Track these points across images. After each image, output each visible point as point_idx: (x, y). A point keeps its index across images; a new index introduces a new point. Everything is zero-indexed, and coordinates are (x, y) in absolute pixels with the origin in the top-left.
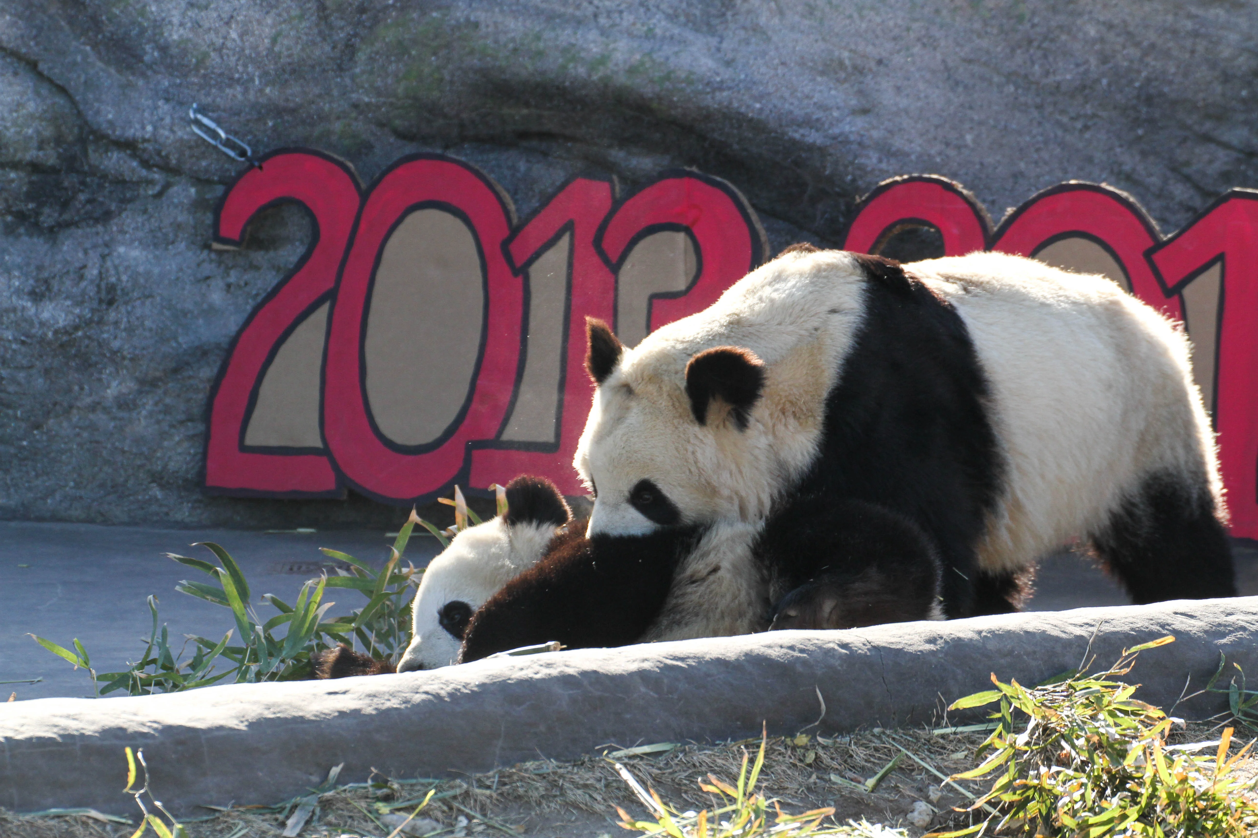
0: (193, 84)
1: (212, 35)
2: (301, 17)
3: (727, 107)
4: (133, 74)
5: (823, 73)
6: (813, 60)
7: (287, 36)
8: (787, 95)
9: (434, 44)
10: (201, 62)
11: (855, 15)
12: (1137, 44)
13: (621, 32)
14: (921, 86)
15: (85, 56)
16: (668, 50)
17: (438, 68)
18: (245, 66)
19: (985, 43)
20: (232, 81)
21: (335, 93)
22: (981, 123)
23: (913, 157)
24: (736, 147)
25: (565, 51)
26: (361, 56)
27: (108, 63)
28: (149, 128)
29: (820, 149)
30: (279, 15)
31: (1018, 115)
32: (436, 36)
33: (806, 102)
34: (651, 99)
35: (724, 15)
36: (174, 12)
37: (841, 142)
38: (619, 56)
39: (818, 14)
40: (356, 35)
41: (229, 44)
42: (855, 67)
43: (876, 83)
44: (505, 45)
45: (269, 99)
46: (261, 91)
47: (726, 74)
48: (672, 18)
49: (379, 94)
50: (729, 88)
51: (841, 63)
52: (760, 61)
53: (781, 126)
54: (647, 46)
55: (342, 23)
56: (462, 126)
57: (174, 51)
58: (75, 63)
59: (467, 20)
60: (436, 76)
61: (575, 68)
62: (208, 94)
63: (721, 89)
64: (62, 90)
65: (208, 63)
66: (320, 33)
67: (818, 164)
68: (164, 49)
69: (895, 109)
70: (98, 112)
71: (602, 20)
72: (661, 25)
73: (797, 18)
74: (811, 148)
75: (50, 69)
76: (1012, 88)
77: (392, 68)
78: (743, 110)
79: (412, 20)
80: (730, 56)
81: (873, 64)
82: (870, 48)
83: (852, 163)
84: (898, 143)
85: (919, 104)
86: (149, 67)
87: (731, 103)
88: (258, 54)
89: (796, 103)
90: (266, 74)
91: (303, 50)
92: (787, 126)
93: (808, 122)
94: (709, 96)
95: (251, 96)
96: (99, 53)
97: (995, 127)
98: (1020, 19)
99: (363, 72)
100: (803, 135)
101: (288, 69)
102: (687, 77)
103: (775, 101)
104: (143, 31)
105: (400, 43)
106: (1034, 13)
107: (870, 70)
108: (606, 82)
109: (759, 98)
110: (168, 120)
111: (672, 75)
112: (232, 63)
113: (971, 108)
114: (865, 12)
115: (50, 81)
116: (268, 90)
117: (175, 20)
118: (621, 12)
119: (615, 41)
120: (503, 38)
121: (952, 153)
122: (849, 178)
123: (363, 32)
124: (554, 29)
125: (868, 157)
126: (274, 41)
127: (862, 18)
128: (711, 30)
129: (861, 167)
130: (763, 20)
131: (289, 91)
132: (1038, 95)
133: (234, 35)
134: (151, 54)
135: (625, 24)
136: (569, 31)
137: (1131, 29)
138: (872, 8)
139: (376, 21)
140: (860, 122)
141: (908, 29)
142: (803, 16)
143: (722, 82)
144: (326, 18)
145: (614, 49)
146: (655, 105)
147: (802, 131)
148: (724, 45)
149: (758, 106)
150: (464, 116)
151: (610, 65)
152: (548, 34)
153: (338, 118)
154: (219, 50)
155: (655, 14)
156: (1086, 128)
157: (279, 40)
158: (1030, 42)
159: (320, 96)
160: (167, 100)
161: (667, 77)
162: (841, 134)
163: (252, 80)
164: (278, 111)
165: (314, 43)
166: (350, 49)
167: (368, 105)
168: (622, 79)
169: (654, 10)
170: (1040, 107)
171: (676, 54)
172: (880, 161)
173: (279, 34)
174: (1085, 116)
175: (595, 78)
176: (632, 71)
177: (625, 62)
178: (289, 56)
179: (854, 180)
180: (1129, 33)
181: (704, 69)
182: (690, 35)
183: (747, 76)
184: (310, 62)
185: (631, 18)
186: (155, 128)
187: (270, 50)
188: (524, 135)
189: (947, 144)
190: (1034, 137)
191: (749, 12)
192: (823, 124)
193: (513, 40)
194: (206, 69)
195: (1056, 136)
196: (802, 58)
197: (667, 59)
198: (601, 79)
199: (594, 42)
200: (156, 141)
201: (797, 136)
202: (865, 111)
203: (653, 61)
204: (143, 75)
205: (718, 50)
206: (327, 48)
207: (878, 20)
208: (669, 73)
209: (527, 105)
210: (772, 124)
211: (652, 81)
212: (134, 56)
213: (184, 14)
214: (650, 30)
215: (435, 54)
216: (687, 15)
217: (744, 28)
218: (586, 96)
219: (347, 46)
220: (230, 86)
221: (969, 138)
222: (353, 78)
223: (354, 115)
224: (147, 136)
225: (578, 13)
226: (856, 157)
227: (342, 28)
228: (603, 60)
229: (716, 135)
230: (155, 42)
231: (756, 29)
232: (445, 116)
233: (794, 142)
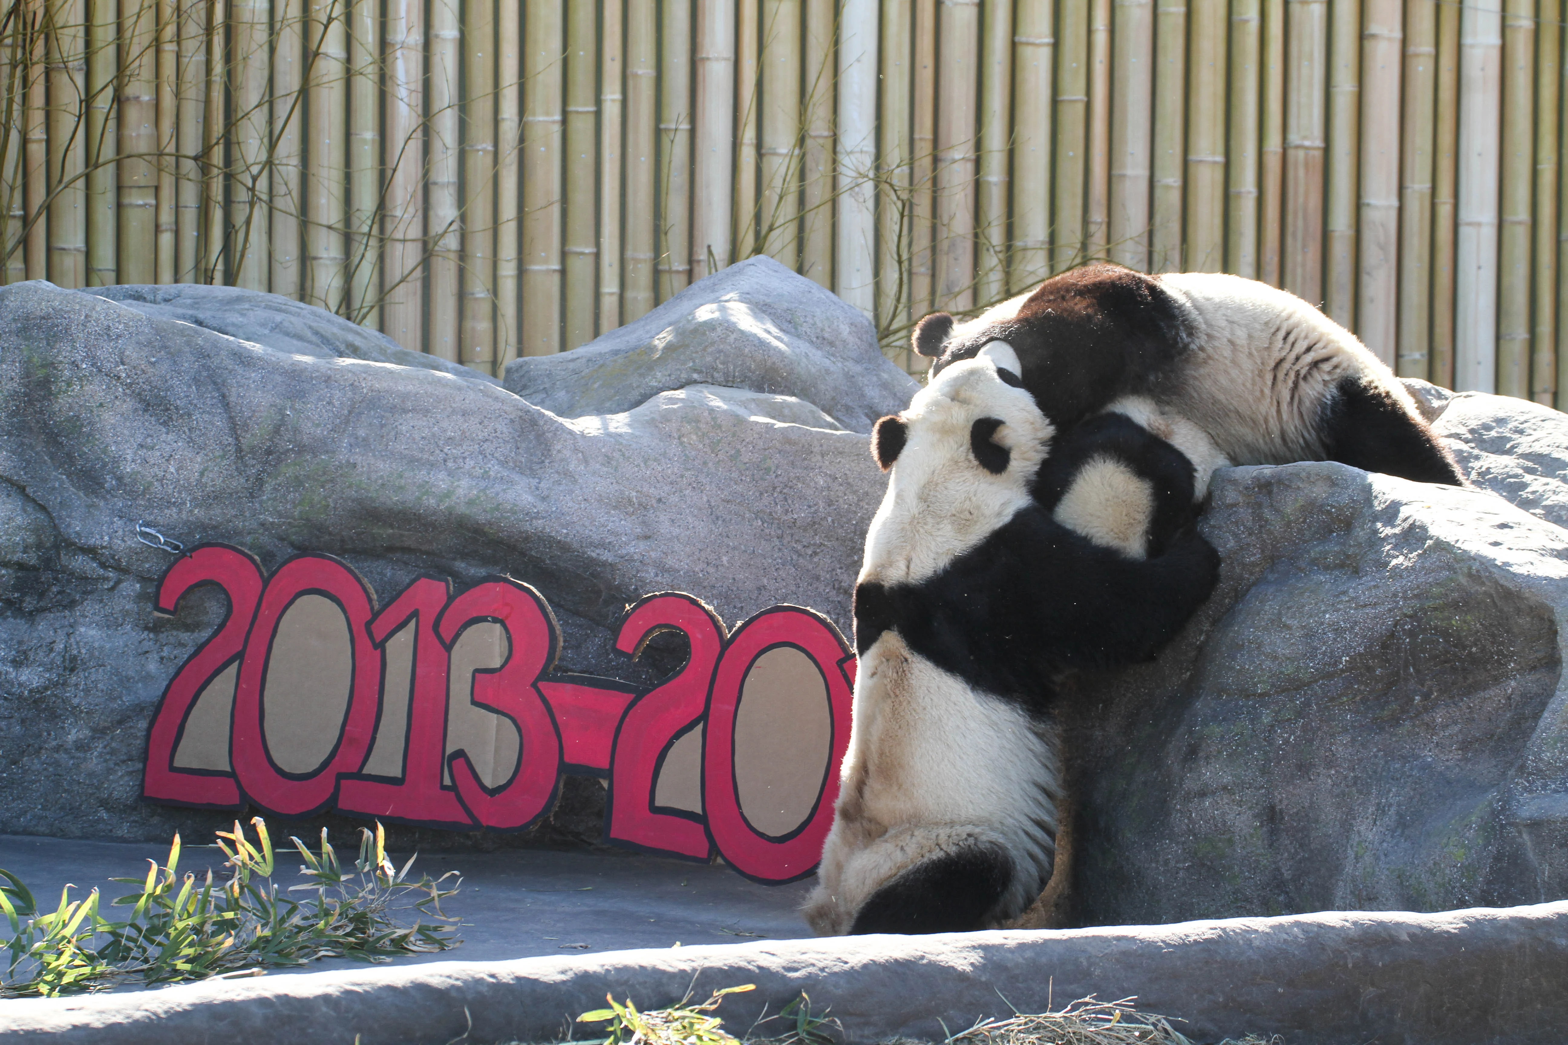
0: (140, 505)
1: (156, 469)
2: (223, 457)
3: (541, 532)
4: (97, 497)
5: (615, 508)
6: (608, 498)
7: (211, 471)
8: (587, 524)
9: (323, 479)
10: (146, 489)
11: (642, 465)
12: (855, 492)
13: (464, 474)
14: (690, 520)
15: (62, 483)
16: (498, 487)
17: (325, 498)
18: (180, 492)
19: (740, 488)
20: (170, 504)
21: (247, 514)
22: (734, 548)
24: (548, 562)
25: (420, 486)
26: (268, 488)
27: (78, 488)
28: (106, 538)
29: (611, 565)
30: (206, 455)
31: (763, 543)
32: (324, 474)
33: (602, 529)
34: (484, 525)
35: (543, 462)
36: (129, 451)
37: (627, 560)
38: (461, 492)
39: (614, 463)
40: (264, 471)
41: (168, 476)
42: (640, 504)
43: (656, 516)
44: (376, 481)
45: (197, 518)
46: (191, 511)
47: (541, 507)
48: (503, 463)
49: (280, 516)
50: (543, 518)
51: (630, 500)
52: (568, 498)
53: (582, 547)
54: (483, 484)
55: (254, 462)
56: (343, 541)
57: (127, 480)
58: (54, 489)
59: (348, 461)
60: (323, 503)
61: (428, 499)
62: (150, 514)
63: (536, 518)
64: (43, 508)
65: (152, 489)
66: (237, 468)
67: (610, 576)
68: (120, 479)
69: (669, 536)
70: (69, 525)
71: (450, 464)
72: (494, 469)
73: (598, 466)
74: (604, 564)
75: (35, 492)
76: (760, 523)
77: (291, 496)
78: (553, 534)
79: (307, 461)
80: (546, 493)
81: (654, 502)
82: (652, 490)
83: (635, 576)
84: (670, 562)
85: (688, 533)
86: (108, 492)
87: (544, 528)
88: (189, 484)
89: (594, 529)
90: (195, 498)
91: (223, 481)
92: (587, 547)
93: (602, 545)
94: (528, 523)
95: (184, 516)
96: (72, 480)
97: (745, 552)
98: (767, 470)
99: (269, 499)
100: (598, 554)
101: (212, 495)
102: (511, 509)
103: (578, 528)
104: (105, 465)
105: (296, 477)
106: (777, 467)
107: (652, 506)
108: (450, 511)
109: (566, 525)
110: (120, 533)
111: (501, 507)
112: (170, 491)
113: (727, 536)
114: (650, 463)
115: (34, 501)
116: (196, 511)
117: (129, 457)
118: (464, 458)
119: (459, 480)
120: (374, 476)
121: (711, 570)
123: (269, 469)
124: (413, 470)
125: (647, 572)
126: (202, 474)
127: (647, 467)
128: (533, 474)
129: (641, 580)
130: (572, 467)
131: (212, 512)
132: (779, 528)
133: (172, 470)
134: (110, 482)
135: (467, 467)
136: (424, 472)
137: (850, 480)
138: (655, 460)
139: (279, 461)
140: (642, 545)
141: (682, 476)
142: (603, 465)
143: (538, 513)
144: (242, 458)
145: (458, 486)
146: (486, 529)
147: (598, 551)
148: (542, 485)
149: (565, 531)
150: (344, 533)
151: (454, 498)
152: (407, 474)
153: (249, 533)
154: (161, 481)
155: (490, 461)
156: (815, 554)
157: (206, 473)
158: (774, 488)
159: (236, 516)
160: (121, 517)
161: (497, 508)
162: (627, 554)
163: (184, 503)
164: (204, 527)
165: (232, 477)
166: (260, 481)
167: (272, 523)
168: (462, 509)
169: (490, 457)
170: (780, 537)
171: (504, 490)
172: (657, 575)
173: (205, 469)
174: (815, 544)
175: (442, 507)
176: (470, 503)
177: (465, 495)
178: (213, 486)
179: (636, 589)
180: (848, 484)
181: (525, 502)
182: (516, 477)
183: (557, 509)
184: (229, 491)
185: (472, 463)
186: (111, 538)
187: (199, 481)
188: (391, 549)
190: (775, 560)
191: (562, 460)
192: (614, 547)
193: (382, 477)
194: (150, 494)
195: (792, 560)
196: (600, 496)
197: (497, 494)
198: (447, 509)
199: (443, 480)
200: (111, 548)
201: (594, 555)
202: (647, 538)
203: (487, 496)
204: (104, 498)
205: (537, 488)
206: (242, 481)
207: (660, 469)
208: (499, 505)
209: (392, 526)
210: (575, 545)
211: (484, 511)
212: (98, 484)
213: (135, 453)
214: (486, 472)
215: (323, 487)
216: (515, 462)
217: (558, 472)
218: (436, 521)
219: (257, 479)
220: (168, 508)
221: (725, 559)
222: (261, 503)
223: (261, 531)
224: (105, 544)
225: (431, 458)
226: (638, 571)
227: (253, 466)
228: (448, 495)
229: (533, 553)
230: (114, 473)
231: (567, 474)
232: (330, 534)
233: (592, 560)
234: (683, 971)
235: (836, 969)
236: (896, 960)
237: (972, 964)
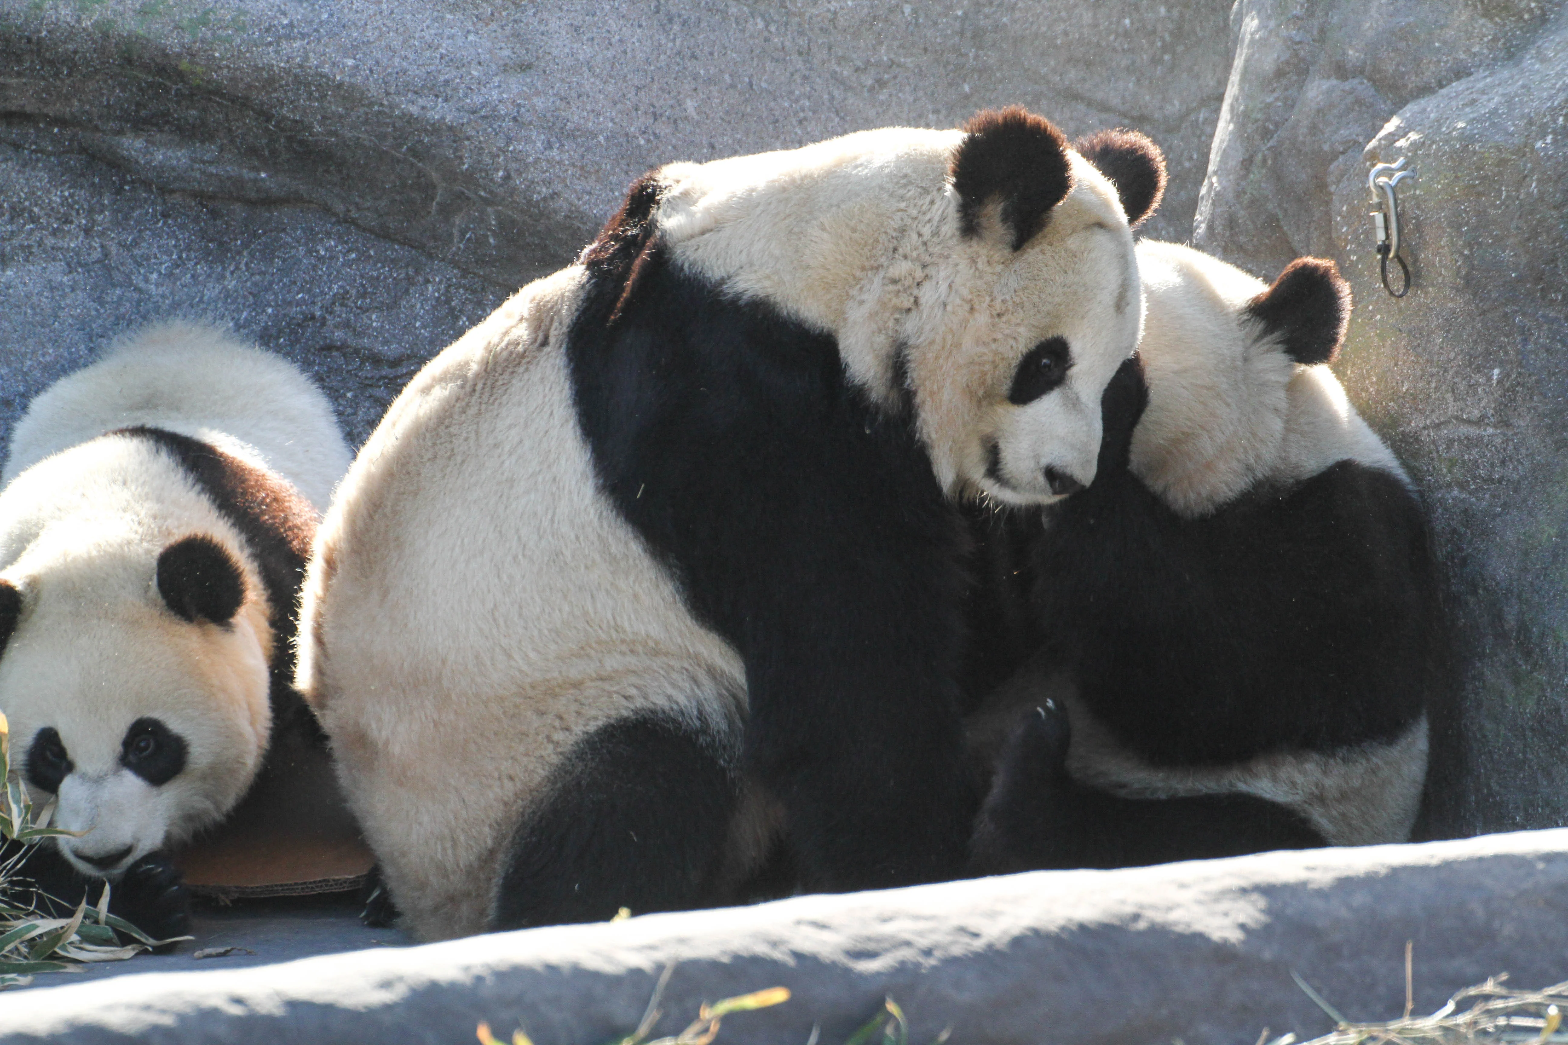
3: (300, 66)
8: (396, 44)
14: (613, 25)
22: (710, 81)
23: (601, 138)
24: (317, 128)
29: (451, 128)
31: (769, 66)
33: (428, 53)
34: (179, 55)
37: (484, 118)
43: (540, 22)
47: (298, 13)
50: (303, 36)
53: (388, 94)
61: (54, 8)
63: (289, 38)
67: (450, 153)
69: (570, 62)
74: (436, 129)
78: (326, 70)
83: (504, 150)
84: (575, 116)
85: (610, 54)
87: (306, 58)
89: (412, 56)
92: (398, 93)
93: (431, 87)
94: (271, 49)
97: (733, 86)
100: (423, 108)
102: (234, 20)
103: (378, 54)
108: (104, 30)
109: (353, 50)
111: (211, 16)
113: (694, 57)
122: (501, 173)
125: (528, 140)
129: (518, 157)
132: (802, 33)
140: (515, 85)
143: (291, 25)
146: (184, 65)
147: (421, 102)
149: (350, 62)
156: (881, 83)
161: (204, 21)
162: (484, 105)
168: (130, 25)
170: (805, 53)
172: (549, 146)
174: (878, 64)
175: (86, 23)
176: (146, 12)
179: (507, 178)
183: (331, 15)
189: (655, 117)
190: (797, 101)
192: (456, 89)
195: (832, 98)
198: (96, 25)
201: (414, 110)
202: (525, 67)
208: (207, 13)
210: (374, 91)
211: (178, 27)
218: (75, 52)
221: (690, 105)
226: (509, 140)
229: (286, 111)
233: (410, 119)
234: (636, 973)
235: (957, 951)
236: (1083, 928)
237: (1242, 927)
